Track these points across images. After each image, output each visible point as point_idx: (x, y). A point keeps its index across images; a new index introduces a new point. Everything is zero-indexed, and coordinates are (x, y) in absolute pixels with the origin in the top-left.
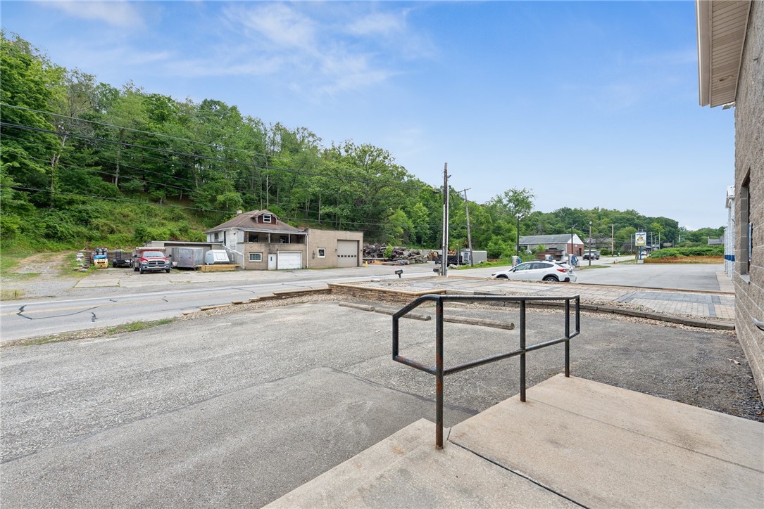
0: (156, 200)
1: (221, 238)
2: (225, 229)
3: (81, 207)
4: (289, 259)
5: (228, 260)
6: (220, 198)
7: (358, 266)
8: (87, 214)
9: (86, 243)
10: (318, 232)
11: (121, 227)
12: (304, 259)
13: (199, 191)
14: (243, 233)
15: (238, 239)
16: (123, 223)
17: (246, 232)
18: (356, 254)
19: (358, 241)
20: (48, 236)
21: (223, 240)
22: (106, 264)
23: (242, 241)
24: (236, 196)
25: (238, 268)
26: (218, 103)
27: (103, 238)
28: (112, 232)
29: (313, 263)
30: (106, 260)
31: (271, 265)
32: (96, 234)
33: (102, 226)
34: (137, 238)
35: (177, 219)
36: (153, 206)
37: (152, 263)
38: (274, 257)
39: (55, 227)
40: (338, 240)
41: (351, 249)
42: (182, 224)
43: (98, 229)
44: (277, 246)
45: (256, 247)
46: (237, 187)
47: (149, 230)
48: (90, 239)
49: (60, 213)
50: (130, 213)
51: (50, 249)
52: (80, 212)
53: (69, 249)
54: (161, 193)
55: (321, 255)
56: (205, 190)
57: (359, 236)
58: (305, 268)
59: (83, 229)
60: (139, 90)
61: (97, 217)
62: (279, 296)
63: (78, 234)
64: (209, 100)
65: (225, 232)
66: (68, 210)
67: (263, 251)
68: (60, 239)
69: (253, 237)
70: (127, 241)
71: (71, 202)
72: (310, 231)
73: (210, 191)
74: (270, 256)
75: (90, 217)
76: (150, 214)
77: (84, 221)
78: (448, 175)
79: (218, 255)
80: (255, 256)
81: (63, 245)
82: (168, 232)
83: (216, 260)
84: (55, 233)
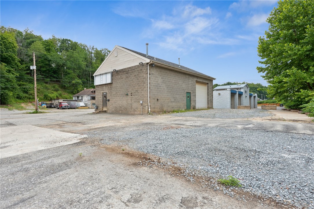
0: (46, 83)
1: (80, 98)
2: (82, 95)
3: (24, 87)
5: (84, 105)
6: (74, 82)
9: (28, 100)
14: (90, 97)
15: (88, 99)
17: (91, 97)
20: (17, 98)
21: (81, 99)
22: (46, 107)
23: (90, 99)
24: (80, 81)
25: (89, 108)
26: (69, 40)
34: (45, 98)
35: (57, 90)
36: (47, 85)
37: (65, 106)
39: (19, 94)
42: (60, 92)
43: (31, 95)
45: (94, 101)
46: (79, 76)
47: (49, 95)
48: (30, 98)
50: (40, 88)
52: (24, 88)
53: (23, 102)
54: (48, 80)
56: (66, 79)
59: (27, 95)
61: (30, 90)
64: (65, 39)
65: (82, 96)
68: (20, 99)
69: (93, 98)
70: (42, 99)
73: (69, 79)
75: (27, 90)
76: (47, 88)
79: (82, 104)
80: (94, 104)
82: (56, 96)
83: (81, 106)
84: (19, 97)
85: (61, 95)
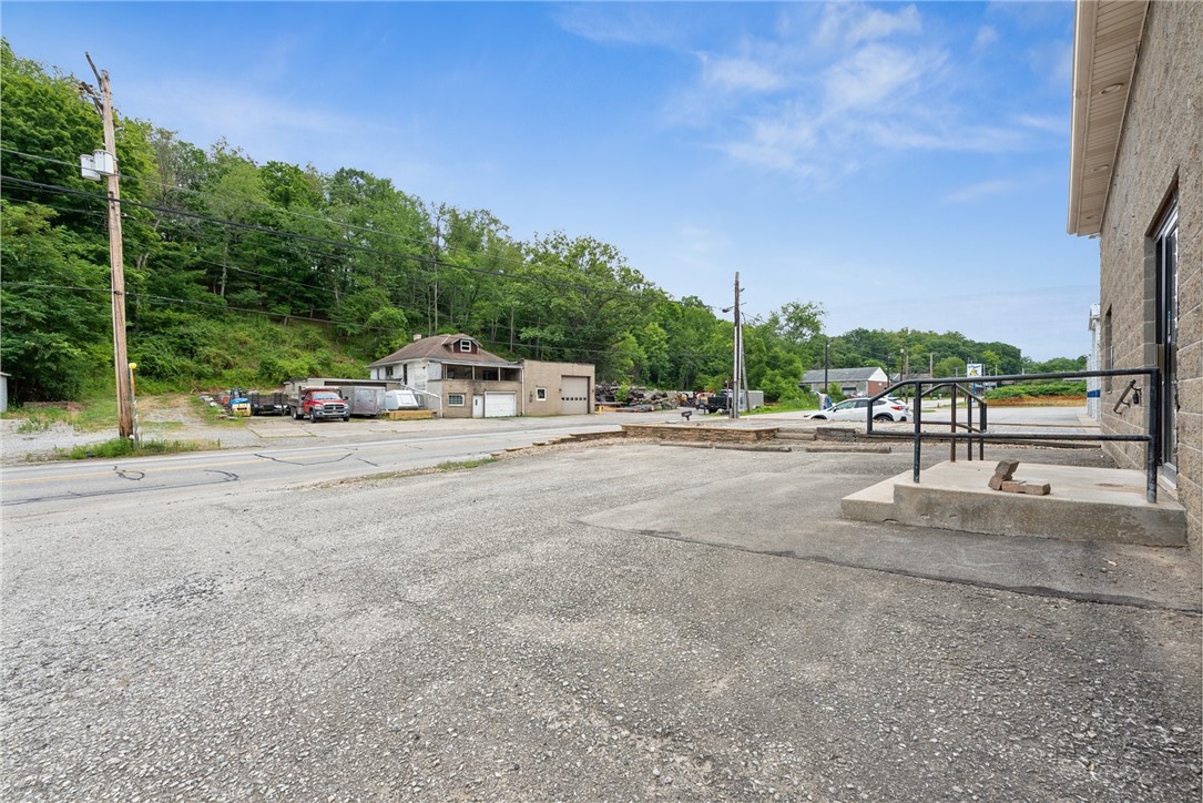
0: (278, 320)
1: (398, 373)
2: (405, 362)
3: (182, 329)
4: (499, 402)
5: (415, 404)
6: (376, 316)
7: (589, 412)
8: (191, 339)
9: (194, 382)
10: (536, 365)
11: (238, 359)
12: (519, 403)
13: (341, 304)
14: (439, 366)
15: (430, 374)
16: (240, 353)
17: (444, 365)
18: (586, 396)
19: (589, 378)
21: (402, 376)
22: (249, 410)
23: (439, 377)
24: (396, 313)
25: (435, 416)
26: (362, 175)
27: (217, 375)
28: (228, 366)
29: (530, 408)
30: (248, 406)
31: (477, 410)
32: (207, 369)
33: (214, 358)
34: (263, 374)
35: (313, 347)
36: (278, 328)
37: (328, 408)
38: (480, 399)
39: (153, 359)
40: (563, 376)
41: (579, 389)
42: (323, 354)
43: (208, 362)
44: (484, 384)
45: (458, 386)
46: (396, 300)
47: (281, 363)
48: (200, 376)
49: (153, 338)
50: (247, 338)
51: (149, 391)
52: (181, 337)
53: (172, 391)
54: (285, 309)
55: (540, 397)
56: (350, 304)
57: (589, 370)
58: (519, 415)
59: (187, 362)
60: (236, 153)
61: (204, 345)
62: (577, 438)
63: (183, 369)
64: (347, 169)
65: (405, 366)
66: (164, 334)
67: (465, 391)
68: (159, 377)
69: (453, 372)
70: (250, 380)
71: (167, 323)
72: (526, 362)
73: (358, 306)
74: (475, 398)
75: (195, 344)
76: (276, 340)
77: (187, 350)
78: (740, 287)
79: (404, 398)
80: (455, 398)
81: (163, 386)
82: (307, 367)
83: (401, 405)
84: (154, 368)
85: (328, 365)
